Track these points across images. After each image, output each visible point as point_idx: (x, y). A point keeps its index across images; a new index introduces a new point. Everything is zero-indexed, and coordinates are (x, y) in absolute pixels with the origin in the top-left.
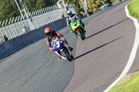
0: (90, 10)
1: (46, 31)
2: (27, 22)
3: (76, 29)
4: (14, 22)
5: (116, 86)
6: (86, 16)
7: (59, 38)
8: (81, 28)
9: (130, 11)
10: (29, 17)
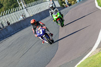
0: (70, 3)
1: (32, 22)
2: (24, 11)
3: (57, 19)
4: (14, 11)
5: (89, 58)
6: (66, 7)
7: (42, 26)
9: (99, 3)
10: (25, 8)
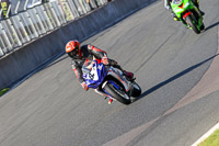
8: (193, 11)
